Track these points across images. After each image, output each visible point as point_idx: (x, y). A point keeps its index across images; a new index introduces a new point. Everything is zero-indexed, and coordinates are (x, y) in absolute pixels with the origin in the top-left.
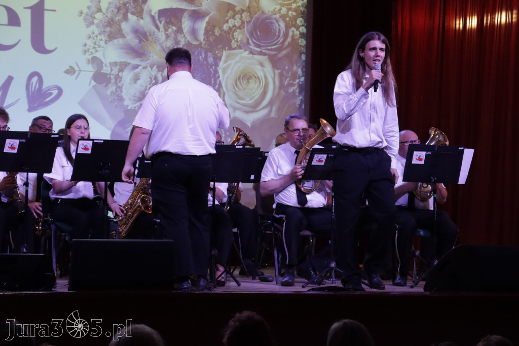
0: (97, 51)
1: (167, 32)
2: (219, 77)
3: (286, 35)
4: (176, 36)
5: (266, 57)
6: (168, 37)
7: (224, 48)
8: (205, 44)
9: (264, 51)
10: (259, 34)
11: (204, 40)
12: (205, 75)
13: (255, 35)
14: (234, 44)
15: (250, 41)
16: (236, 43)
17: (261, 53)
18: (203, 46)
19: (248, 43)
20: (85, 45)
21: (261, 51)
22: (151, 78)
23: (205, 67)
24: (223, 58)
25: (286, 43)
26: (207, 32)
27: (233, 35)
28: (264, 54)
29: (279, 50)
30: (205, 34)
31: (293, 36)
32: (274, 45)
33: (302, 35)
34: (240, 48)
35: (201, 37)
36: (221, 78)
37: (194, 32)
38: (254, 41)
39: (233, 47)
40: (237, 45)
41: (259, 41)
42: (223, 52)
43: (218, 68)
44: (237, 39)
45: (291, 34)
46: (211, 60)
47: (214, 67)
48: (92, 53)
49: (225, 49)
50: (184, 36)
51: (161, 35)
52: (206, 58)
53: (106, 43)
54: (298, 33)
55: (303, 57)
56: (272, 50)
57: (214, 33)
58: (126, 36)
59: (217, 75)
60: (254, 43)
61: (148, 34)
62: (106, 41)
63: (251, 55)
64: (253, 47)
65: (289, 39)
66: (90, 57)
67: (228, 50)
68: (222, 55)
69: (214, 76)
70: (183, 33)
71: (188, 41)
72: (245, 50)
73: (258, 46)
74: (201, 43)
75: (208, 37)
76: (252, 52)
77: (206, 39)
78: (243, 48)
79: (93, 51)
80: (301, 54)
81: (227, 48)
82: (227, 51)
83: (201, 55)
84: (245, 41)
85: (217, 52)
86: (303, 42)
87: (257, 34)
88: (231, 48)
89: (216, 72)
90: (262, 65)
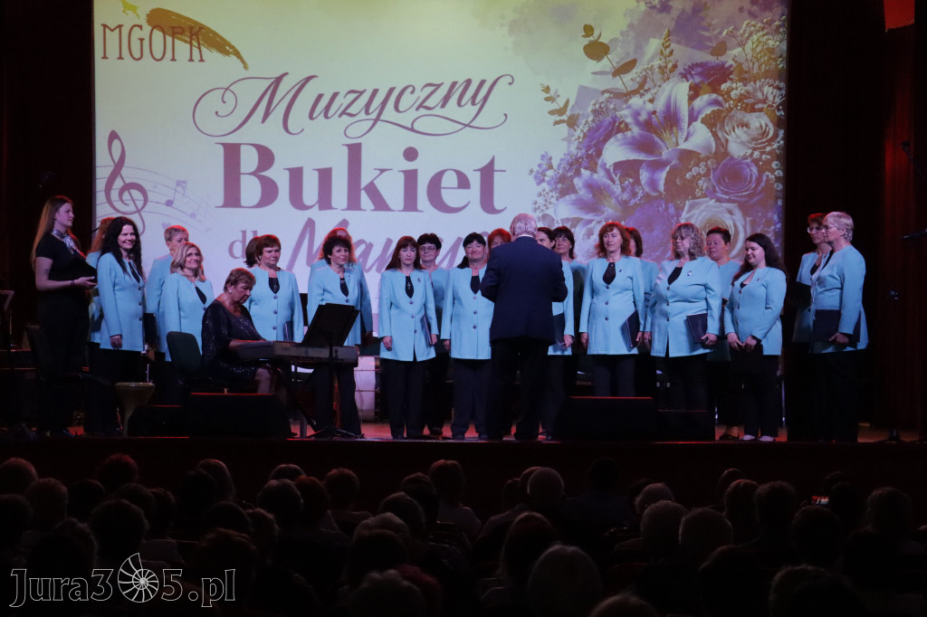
0: (547, 208)
1: (623, 185)
3: (759, 180)
4: (633, 188)
5: (736, 204)
6: (624, 189)
7: (687, 197)
8: (665, 195)
9: (733, 198)
10: (727, 180)
11: (665, 190)
13: (722, 182)
14: (698, 192)
15: (717, 188)
16: (700, 192)
17: (729, 201)
18: (663, 196)
19: (715, 191)
20: (536, 203)
21: (729, 198)
23: (665, 218)
24: (686, 208)
25: (760, 188)
26: (668, 183)
27: (697, 184)
28: (733, 202)
29: (750, 196)
30: (665, 185)
31: (768, 180)
32: (746, 191)
33: (778, 179)
34: (704, 196)
35: (662, 188)
37: (653, 183)
38: (721, 188)
39: (697, 196)
40: (702, 194)
41: (727, 187)
42: (686, 201)
44: (702, 188)
45: (765, 178)
46: (672, 210)
47: (675, 218)
48: (542, 210)
49: (688, 199)
50: (642, 188)
51: (617, 189)
52: (666, 209)
53: (557, 199)
54: (772, 177)
55: (780, 203)
56: (742, 196)
57: (675, 183)
58: (579, 191)
60: (721, 190)
61: (602, 188)
62: (557, 197)
63: (718, 203)
64: (719, 195)
65: (763, 184)
66: (540, 215)
67: (691, 199)
68: (685, 204)
70: (641, 184)
71: (646, 193)
72: (711, 199)
73: (726, 193)
74: (661, 193)
75: (668, 187)
76: (719, 200)
77: (667, 189)
78: (708, 196)
79: (544, 208)
80: (777, 198)
81: (690, 197)
82: (691, 201)
83: (661, 206)
84: (711, 188)
85: (679, 202)
86: (780, 187)
87: (724, 181)
88: (694, 197)
90: (731, 212)
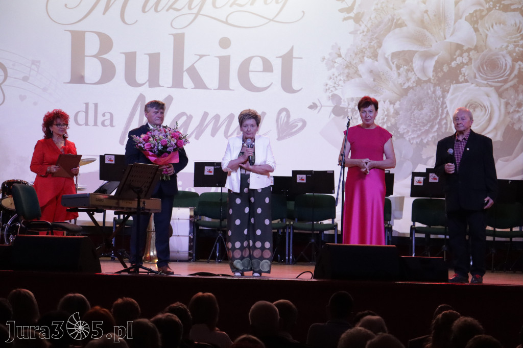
0: (336, 89)
1: (399, 71)
2: (446, 107)
3: (512, 68)
4: (407, 74)
5: (492, 88)
6: (399, 74)
7: (451, 82)
8: (434, 80)
9: (490, 83)
10: (485, 68)
11: (433, 76)
12: (433, 106)
13: (482, 70)
14: (461, 78)
15: (477, 75)
16: (463, 78)
17: (487, 85)
18: (432, 81)
19: (475, 77)
20: (326, 85)
21: (487, 83)
22: (383, 110)
23: (433, 99)
24: (451, 91)
25: (513, 75)
26: (436, 70)
27: (460, 71)
28: (491, 86)
29: (505, 81)
30: (433, 71)
31: (519, 69)
32: (501, 77)
34: (467, 81)
35: (430, 74)
36: (448, 108)
37: (423, 70)
38: (481, 74)
39: (461, 81)
40: (464, 79)
41: (486, 74)
42: (450, 85)
43: (446, 99)
44: (464, 74)
45: (517, 67)
46: (439, 93)
47: (441, 99)
48: (332, 91)
49: (453, 83)
50: (415, 74)
51: (394, 74)
52: (434, 92)
53: (345, 83)
56: (498, 82)
57: (442, 70)
58: (362, 76)
59: (445, 106)
60: (481, 76)
61: (381, 73)
62: (344, 81)
63: (478, 87)
64: (479, 80)
65: (516, 72)
66: (331, 95)
67: (455, 83)
68: (450, 88)
69: (442, 106)
70: (414, 71)
71: (418, 78)
72: (472, 83)
73: (485, 79)
74: (430, 78)
75: (437, 73)
76: (478, 85)
77: (435, 75)
78: (469, 81)
79: (333, 89)
81: (454, 82)
82: (455, 85)
83: (430, 89)
84: (472, 75)
85: (445, 86)
87: (483, 69)
88: (458, 82)
89: (443, 103)
90: (488, 96)
